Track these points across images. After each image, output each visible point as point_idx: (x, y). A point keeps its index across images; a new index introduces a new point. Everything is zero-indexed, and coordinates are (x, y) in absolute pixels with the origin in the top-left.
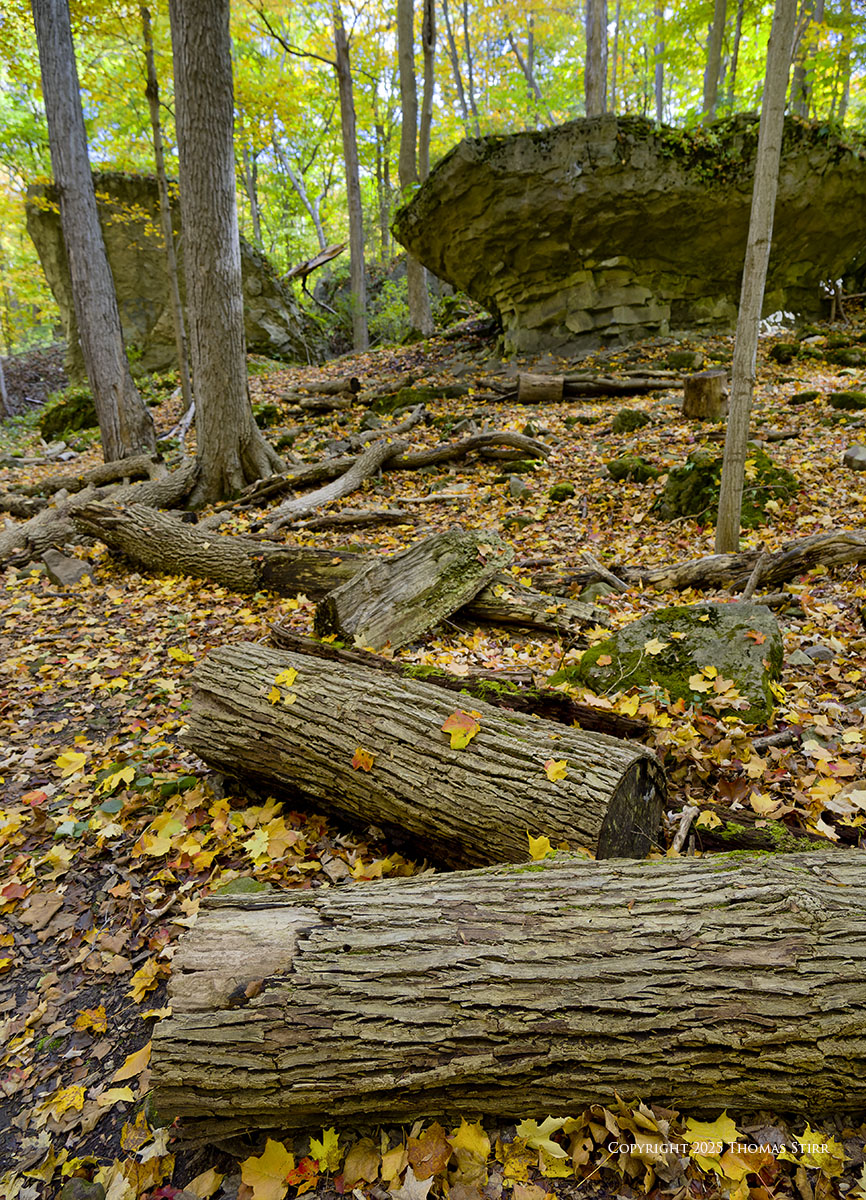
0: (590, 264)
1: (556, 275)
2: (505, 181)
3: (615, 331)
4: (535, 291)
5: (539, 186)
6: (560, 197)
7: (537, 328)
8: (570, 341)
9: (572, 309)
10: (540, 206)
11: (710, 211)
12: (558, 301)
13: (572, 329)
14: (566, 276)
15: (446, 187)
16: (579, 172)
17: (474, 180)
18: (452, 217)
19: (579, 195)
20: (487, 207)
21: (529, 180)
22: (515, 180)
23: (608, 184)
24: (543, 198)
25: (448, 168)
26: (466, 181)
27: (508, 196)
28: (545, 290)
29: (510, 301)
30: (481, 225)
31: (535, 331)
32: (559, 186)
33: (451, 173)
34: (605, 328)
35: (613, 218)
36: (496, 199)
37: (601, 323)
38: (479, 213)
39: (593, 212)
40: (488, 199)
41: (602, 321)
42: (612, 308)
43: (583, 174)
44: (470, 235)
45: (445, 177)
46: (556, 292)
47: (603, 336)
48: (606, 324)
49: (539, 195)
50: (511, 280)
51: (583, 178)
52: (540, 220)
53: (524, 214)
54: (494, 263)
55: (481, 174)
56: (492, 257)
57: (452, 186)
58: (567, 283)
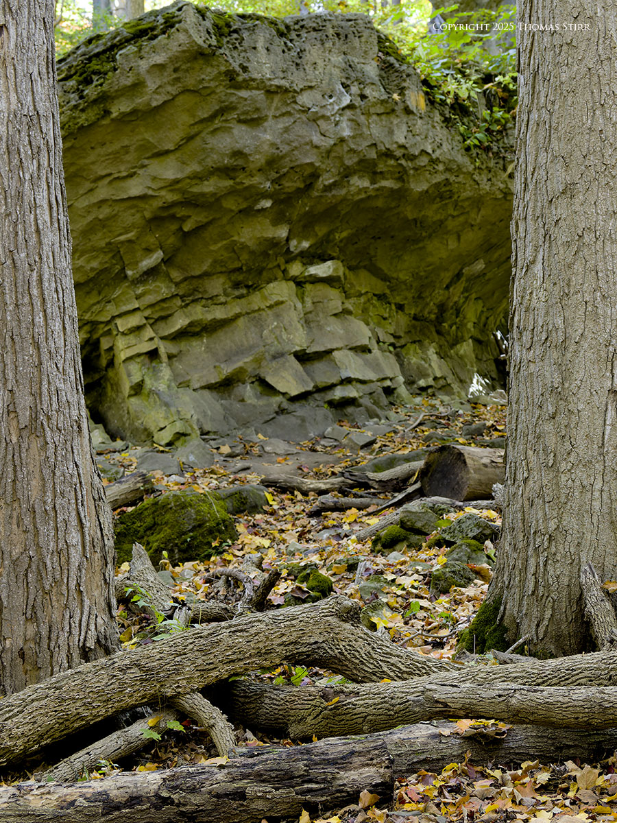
0: (296, 269)
1: (236, 285)
2: (244, 93)
3: (351, 392)
4: (199, 313)
5: (289, 114)
6: (316, 139)
7: (209, 387)
8: (281, 411)
9: (273, 350)
10: (285, 149)
11: (468, 199)
12: (242, 334)
13: (280, 387)
14: (252, 288)
15: (138, 86)
16: (346, 100)
17: (190, 81)
18: (111, 148)
19: (342, 140)
20: (190, 138)
21: (277, 98)
22: (259, 95)
23: (376, 130)
24: (292, 137)
25: (154, 50)
26: (177, 80)
27: (240, 121)
28: (219, 313)
29: (149, 332)
30: (169, 170)
31: (206, 393)
32: (315, 119)
33: (159, 59)
34: (331, 387)
35: (365, 190)
36: (217, 123)
37: (324, 378)
38: (171, 146)
39: (347, 173)
40: (202, 121)
41: (322, 374)
42: (329, 352)
43: (351, 107)
44: (135, 188)
45: (144, 65)
46: (237, 316)
47: (331, 404)
48: (334, 380)
49: (286, 130)
50: (162, 289)
51: (348, 113)
52: (274, 175)
53: (259, 160)
54: (149, 250)
55: (207, 74)
56: (151, 240)
57: (151, 85)
58: (256, 300)
